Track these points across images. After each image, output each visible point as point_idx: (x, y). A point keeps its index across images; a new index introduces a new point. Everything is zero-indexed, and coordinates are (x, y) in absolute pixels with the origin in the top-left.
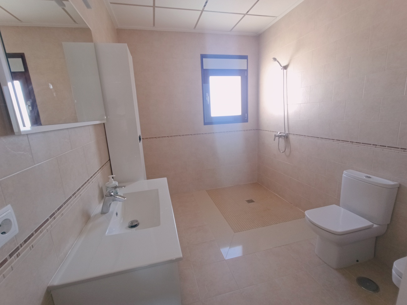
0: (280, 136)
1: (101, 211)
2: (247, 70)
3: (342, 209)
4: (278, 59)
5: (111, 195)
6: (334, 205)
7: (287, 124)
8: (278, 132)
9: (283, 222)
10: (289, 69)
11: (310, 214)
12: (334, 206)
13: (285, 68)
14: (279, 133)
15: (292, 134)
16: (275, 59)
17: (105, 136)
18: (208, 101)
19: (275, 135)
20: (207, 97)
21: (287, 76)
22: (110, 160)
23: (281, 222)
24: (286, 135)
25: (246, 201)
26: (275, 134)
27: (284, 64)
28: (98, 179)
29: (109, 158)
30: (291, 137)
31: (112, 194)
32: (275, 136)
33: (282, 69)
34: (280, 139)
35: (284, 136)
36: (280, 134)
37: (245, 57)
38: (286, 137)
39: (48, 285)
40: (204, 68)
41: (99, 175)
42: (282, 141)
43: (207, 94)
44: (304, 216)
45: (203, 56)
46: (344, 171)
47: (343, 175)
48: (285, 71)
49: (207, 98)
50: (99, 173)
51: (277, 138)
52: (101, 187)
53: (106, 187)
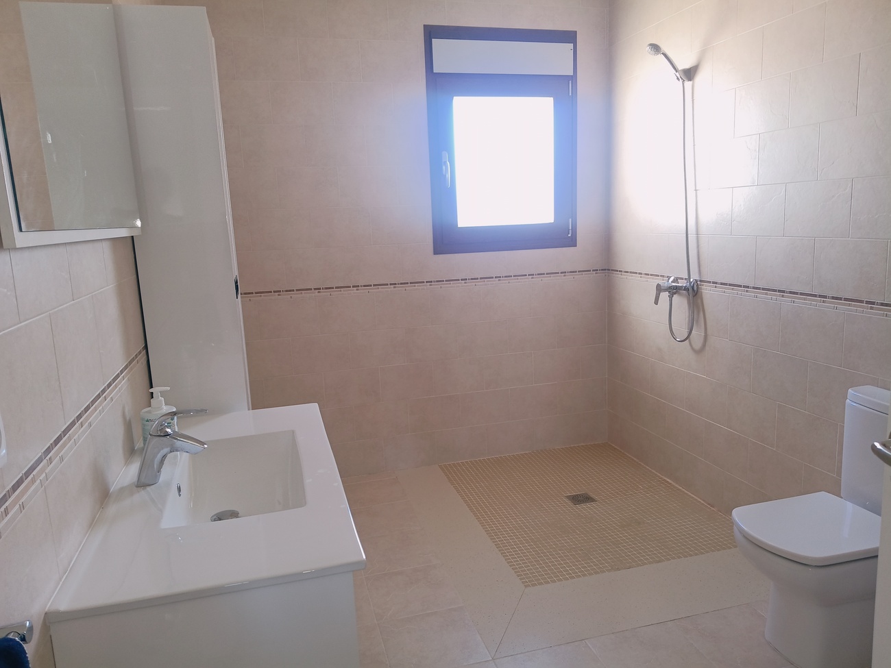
0: (673, 290)
1: (135, 479)
2: (573, 78)
3: (850, 506)
4: (664, 48)
5: (167, 435)
6: (823, 495)
7: (696, 251)
8: (669, 277)
9: (679, 557)
10: (699, 78)
11: (747, 518)
12: (823, 497)
13: (689, 74)
14: (672, 279)
15: (710, 282)
16: (656, 48)
17: (135, 276)
18: (449, 175)
19: (658, 286)
20: (445, 162)
21: (693, 100)
22: (146, 347)
23: (674, 558)
24: (693, 287)
25: (568, 497)
26: (661, 282)
27: (684, 64)
28: (122, 395)
29: (143, 342)
30: (707, 292)
31: (169, 430)
32: (659, 289)
33: (678, 79)
34: (675, 297)
35: (686, 289)
36: (674, 284)
37: (568, 37)
38: (693, 292)
39: (46, 610)
40: (436, 70)
41: (123, 383)
42: (680, 302)
43: (445, 155)
44: (731, 523)
45: (432, 33)
46: (850, 390)
47: (848, 400)
48: (688, 84)
49: (444, 167)
50: (123, 378)
51: (664, 296)
52: (128, 419)
53: (143, 419)
